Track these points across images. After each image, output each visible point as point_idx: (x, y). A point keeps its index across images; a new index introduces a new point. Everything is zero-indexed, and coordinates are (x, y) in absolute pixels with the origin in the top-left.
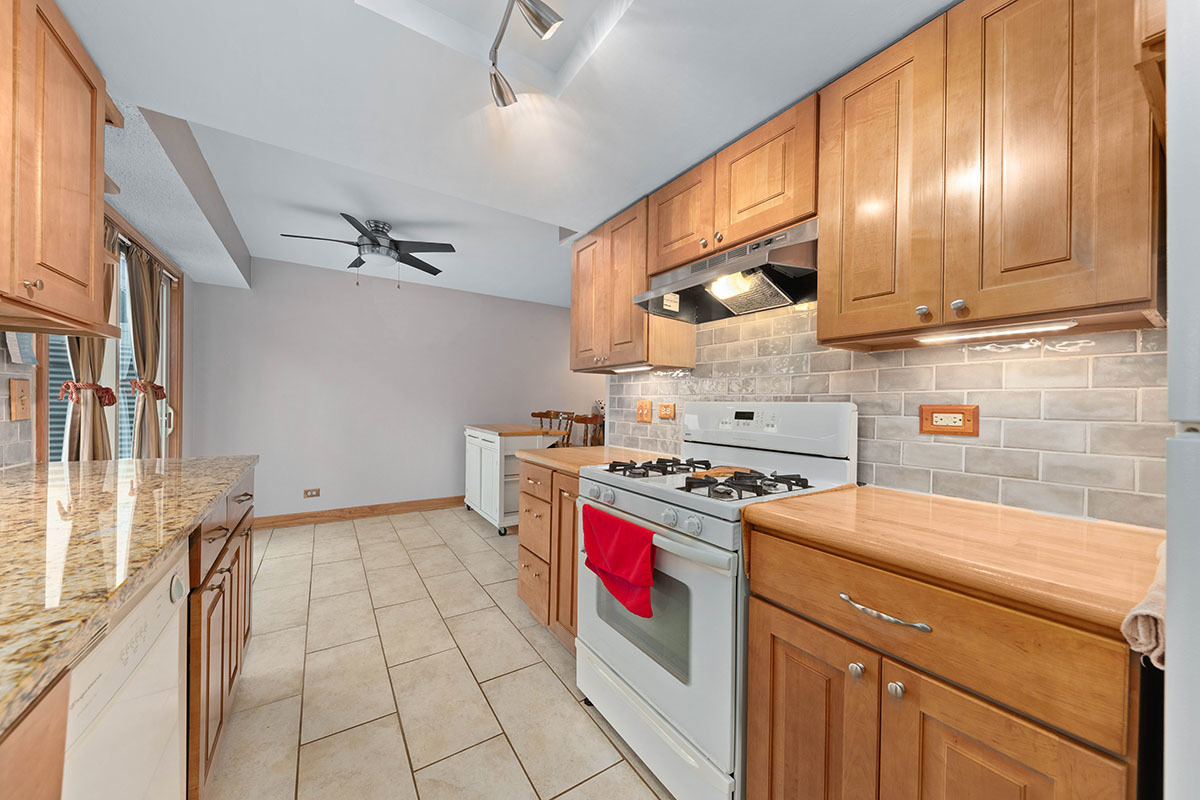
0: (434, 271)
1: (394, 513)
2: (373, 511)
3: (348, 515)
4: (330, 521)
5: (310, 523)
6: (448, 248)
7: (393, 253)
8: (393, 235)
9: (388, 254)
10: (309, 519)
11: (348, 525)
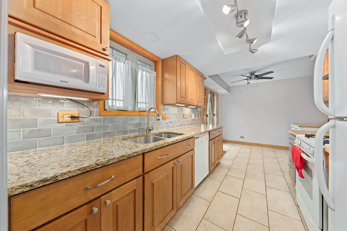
0: (272, 78)
1: (264, 147)
2: (258, 145)
3: (251, 144)
4: (246, 145)
5: (241, 144)
6: (272, 72)
7: (257, 78)
8: (256, 74)
9: (255, 79)
10: (241, 143)
11: (251, 147)
